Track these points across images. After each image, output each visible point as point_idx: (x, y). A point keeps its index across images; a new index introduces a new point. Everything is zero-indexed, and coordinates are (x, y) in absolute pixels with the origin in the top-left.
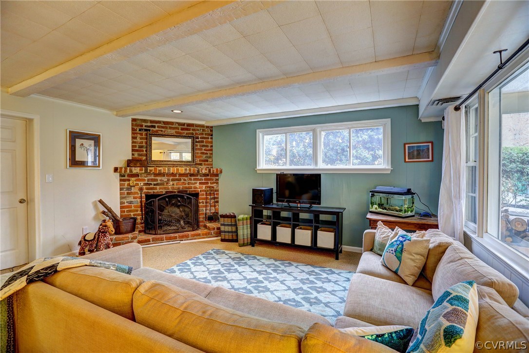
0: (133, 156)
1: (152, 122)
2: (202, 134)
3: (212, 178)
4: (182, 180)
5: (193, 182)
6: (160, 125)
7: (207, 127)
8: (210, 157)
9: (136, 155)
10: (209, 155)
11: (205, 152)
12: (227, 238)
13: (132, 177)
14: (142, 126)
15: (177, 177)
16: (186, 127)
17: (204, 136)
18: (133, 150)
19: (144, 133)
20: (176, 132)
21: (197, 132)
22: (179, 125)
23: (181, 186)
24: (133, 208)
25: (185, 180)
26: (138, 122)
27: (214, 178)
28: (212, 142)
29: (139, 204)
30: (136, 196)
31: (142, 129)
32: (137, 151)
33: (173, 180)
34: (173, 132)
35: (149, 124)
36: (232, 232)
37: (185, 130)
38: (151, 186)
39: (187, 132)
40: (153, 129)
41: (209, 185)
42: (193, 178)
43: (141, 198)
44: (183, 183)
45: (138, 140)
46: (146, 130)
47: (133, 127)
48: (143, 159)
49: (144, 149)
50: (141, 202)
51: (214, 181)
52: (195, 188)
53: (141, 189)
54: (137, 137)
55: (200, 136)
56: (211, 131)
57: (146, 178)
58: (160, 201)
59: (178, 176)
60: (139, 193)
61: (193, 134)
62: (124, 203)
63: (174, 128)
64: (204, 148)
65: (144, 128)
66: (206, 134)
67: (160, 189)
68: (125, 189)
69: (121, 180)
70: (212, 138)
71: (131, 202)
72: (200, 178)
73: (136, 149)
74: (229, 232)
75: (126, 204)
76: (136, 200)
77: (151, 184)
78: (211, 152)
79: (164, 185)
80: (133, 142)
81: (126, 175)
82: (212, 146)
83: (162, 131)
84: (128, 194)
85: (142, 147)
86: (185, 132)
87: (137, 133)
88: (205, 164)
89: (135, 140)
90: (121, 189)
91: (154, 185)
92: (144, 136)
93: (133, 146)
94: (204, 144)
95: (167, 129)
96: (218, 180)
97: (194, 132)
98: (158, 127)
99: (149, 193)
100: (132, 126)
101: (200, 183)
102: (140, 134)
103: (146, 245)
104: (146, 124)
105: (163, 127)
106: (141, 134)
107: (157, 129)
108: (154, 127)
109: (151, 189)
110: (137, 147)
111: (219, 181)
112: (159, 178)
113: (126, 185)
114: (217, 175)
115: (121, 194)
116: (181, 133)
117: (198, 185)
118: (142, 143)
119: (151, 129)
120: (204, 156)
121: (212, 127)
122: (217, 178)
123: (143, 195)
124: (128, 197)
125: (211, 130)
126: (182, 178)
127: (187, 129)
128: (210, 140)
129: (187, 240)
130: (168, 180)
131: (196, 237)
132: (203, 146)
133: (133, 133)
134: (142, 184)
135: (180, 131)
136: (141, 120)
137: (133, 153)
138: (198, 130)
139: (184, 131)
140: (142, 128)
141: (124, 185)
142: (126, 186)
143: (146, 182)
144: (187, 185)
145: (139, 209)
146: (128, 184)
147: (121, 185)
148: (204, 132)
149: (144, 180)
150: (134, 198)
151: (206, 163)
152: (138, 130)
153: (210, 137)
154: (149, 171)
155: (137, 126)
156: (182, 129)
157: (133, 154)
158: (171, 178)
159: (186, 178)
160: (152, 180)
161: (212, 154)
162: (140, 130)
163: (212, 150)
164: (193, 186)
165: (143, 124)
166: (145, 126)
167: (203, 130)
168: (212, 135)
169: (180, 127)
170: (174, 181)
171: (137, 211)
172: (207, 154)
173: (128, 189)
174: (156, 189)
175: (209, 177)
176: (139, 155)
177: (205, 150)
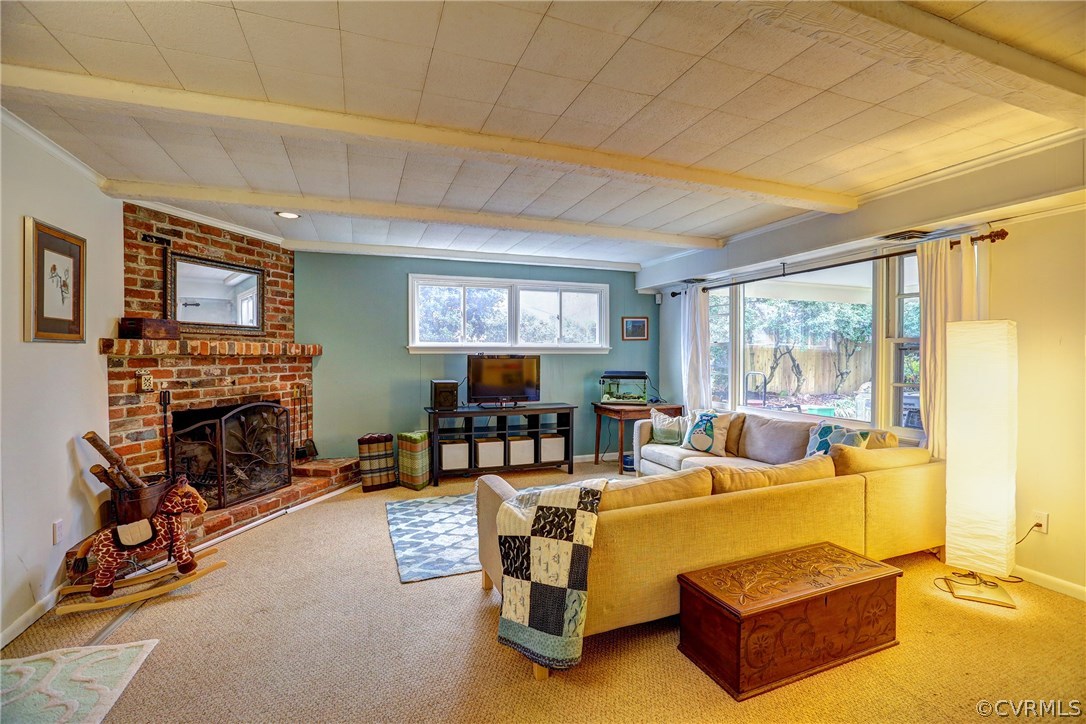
0: (128, 310)
1: (174, 220)
2: (276, 266)
3: (301, 365)
4: (250, 371)
5: (269, 375)
6: (193, 232)
7: (285, 251)
8: (289, 320)
9: (135, 308)
10: (287, 314)
11: (282, 307)
12: (377, 482)
13: (141, 367)
14: (149, 227)
15: (240, 366)
16: (245, 245)
17: (279, 271)
18: (128, 292)
19: (156, 247)
20: (226, 255)
21: (267, 260)
22: (231, 239)
23: (248, 386)
24: (143, 450)
25: (255, 371)
26: (141, 217)
27: (306, 365)
28: (292, 287)
29: (159, 439)
30: (150, 416)
31: (151, 237)
32: (137, 294)
33: (232, 372)
34: (219, 253)
35: (167, 226)
36: (387, 469)
37: (245, 254)
38: (186, 389)
39: (249, 257)
40: (176, 239)
41: (297, 381)
42: (269, 366)
43: (165, 420)
44: (252, 377)
45: (142, 265)
46: (160, 241)
47: (128, 228)
48: (154, 317)
49: (157, 292)
50: (164, 433)
51: (305, 372)
52: (274, 388)
53: (164, 399)
54: (136, 257)
55: (272, 271)
56: (292, 261)
57: (174, 369)
58: (230, 425)
59: (241, 361)
60: (158, 407)
61: (259, 263)
62: (120, 440)
63: (223, 245)
64: (280, 298)
65: (155, 233)
66: (282, 268)
67: (206, 394)
68: (122, 402)
69: (111, 376)
70: (292, 278)
71: (138, 436)
72: (281, 365)
73: (134, 288)
74: (380, 470)
75: (126, 443)
76: (150, 428)
77: (185, 384)
78: (291, 308)
79: (214, 385)
80: (128, 270)
81: (125, 362)
82: (292, 296)
83: (196, 247)
84: (131, 413)
85: (149, 284)
86: (246, 256)
87: (137, 247)
88: (280, 335)
89: (132, 265)
90: (112, 401)
91: (194, 385)
92: (154, 257)
93: (127, 281)
94: (279, 289)
95: (207, 244)
96: (310, 369)
97: (261, 259)
98: (189, 236)
99: (181, 406)
100: (125, 223)
101: (283, 378)
102: (145, 248)
103: (224, 533)
104: (160, 225)
105: (199, 239)
106: (148, 250)
107: (184, 241)
108: (178, 234)
109: (187, 396)
110: (139, 283)
111: (314, 373)
112: (203, 368)
113: (125, 388)
114: (309, 359)
115: (112, 414)
116: (235, 259)
117: (277, 382)
118: (149, 273)
119: (173, 239)
120: (280, 316)
121: (292, 253)
122: (310, 365)
123: (169, 414)
124: (131, 422)
125: (290, 259)
126: (249, 366)
127: (250, 252)
128: (289, 281)
129: (297, 504)
130: (223, 373)
131: (309, 495)
132: (278, 293)
133: (127, 245)
134: (165, 385)
135: (234, 253)
136: (147, 210)
137: (129, 299)
138: (268, 256)
139: (240, 255)
140: (151, 233)
141: (119, 388)
142: (125, 392)
143: (174, 379)
144: (259, 384)
145: (158, 452)
146: (130, 386)
147: (111, 389)
148: (279, 263)
149: (169, 374)
150: (147, 423)
151: (283, 332)
152: (139, 237)
153: (290, 274)
154: (189, 351)
155: (139, 225)
156: (239, 250)
157: (127, 304)
158: (228, 367)
159: (257, 367)
160: (189, 373)
161: (292, 312)
162: (145, 238)
163: (292, 304)
164: (269, 384)
165: (153, 222)
166: (158, 230)
167: (278, 258)
168: (293, 271)
169: (235, 244)
170: (235, 374)
171: (153, 457)
172: (284, 311)
173: (130, 400)
174: (197, 395)
175: (296, 364)
176: (144, 306)
177: (281, 303)
